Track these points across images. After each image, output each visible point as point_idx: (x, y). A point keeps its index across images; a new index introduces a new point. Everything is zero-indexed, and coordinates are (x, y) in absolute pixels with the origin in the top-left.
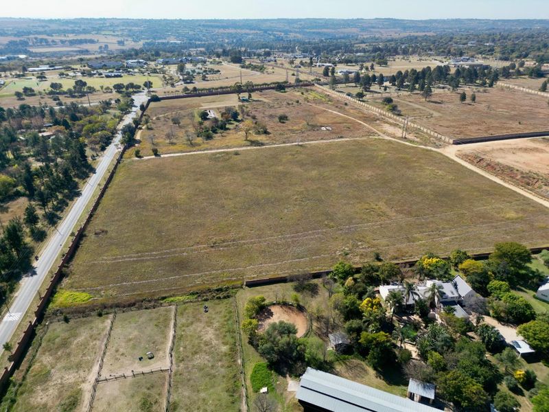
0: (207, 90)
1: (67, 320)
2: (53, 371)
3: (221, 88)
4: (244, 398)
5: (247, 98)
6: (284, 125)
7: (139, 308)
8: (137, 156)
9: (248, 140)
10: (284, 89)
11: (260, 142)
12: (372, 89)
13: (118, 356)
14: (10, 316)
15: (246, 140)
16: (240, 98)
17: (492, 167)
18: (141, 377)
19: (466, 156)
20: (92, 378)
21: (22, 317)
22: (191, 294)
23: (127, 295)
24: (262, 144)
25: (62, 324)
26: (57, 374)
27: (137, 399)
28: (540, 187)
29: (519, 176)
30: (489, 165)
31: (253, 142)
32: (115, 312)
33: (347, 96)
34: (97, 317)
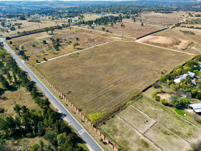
0: (29, 32)
1: (104, 123)
2: (125, 139)
3: (34, 30)
4: (184, 119)
5: (51, 33)
6: (79, 41)
7: (122, 110)
8: (37, 62)
9: (75, 48)
10: (61, 28)
11: (80, 48)
12: (92, 26)
13: (138, 125)
14: (81, 132)
15: (74, 48)
16: (49, 34)
17: (154, 44)
18: (153, 127)
19: (144, 42)
20: (140, 135)
21: (85, 130)
22: (131, 100)
23: (112, 108)
24: (82, 49)
25: (105, 125)
26: (128, 139)
27: (161, 133)
28: (169, 47)
29: (162, 45)
30: (152, 44)
31: (78, 48)
32: (116, 114)
33: (88, 29)
34: (113, 118)
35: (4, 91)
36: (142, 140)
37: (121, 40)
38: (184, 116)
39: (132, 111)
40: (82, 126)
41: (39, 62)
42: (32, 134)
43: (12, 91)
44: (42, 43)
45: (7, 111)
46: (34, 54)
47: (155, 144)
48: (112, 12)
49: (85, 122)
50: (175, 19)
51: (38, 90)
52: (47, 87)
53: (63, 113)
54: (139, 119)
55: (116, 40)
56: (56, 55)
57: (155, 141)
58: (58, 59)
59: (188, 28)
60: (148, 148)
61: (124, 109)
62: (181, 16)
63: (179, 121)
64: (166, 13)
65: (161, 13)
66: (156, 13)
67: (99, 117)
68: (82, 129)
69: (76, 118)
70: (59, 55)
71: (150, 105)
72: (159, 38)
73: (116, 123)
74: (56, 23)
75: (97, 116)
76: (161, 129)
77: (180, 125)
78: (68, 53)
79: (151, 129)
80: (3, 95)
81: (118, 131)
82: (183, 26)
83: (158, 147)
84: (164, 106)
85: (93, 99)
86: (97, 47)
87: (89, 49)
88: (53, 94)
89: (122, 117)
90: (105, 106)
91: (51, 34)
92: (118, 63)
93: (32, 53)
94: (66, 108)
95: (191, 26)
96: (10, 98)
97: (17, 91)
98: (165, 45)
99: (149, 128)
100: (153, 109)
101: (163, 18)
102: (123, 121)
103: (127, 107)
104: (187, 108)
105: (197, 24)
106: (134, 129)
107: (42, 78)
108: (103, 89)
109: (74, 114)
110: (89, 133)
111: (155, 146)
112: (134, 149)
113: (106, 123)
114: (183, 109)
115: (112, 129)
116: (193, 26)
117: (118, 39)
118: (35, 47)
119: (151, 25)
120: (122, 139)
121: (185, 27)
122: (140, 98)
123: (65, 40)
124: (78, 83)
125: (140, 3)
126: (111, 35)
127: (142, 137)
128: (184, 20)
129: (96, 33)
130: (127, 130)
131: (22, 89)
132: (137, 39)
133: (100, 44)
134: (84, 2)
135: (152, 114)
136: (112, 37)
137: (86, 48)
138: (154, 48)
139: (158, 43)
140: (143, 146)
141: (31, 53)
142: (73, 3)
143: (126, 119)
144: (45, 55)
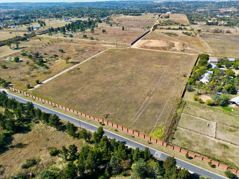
1: (173, 139)
2: (204, 148)
4: (234, 114)
7: (178, 120)
8: (28, 88)
9: (69, 63)
10: (27, 40)
11: (75, 62)
12: (66, 34)
13: (204, 131)
14: (157, 155)
15: (67, 63)
16: (12, 48)
17: (153, 48)
18: (217, 129)
19: (142, 47)
20: (213, 139)
21: (160, 151)
22: (179, 108)
23: (167, 121)
24: (78, 63)
25: (175, 140)
26: (207, 147)
27: (228, 132)
28: (169, 50)
29: (162, 48)
30: (151, 48)
31: (72, 63)
32: (177, 126)
33: (64, 38)
34: (176, 131)
35: (11, 135)
36: (218, 143)
37: (116, 47)
38: (232, 111)
39: (188, 118)
40: (153, 148)
41: (31, 88)
42: (105, 176)
43: (23, 133)
44: (12, 61)
45: (40, 160)
46: (12, 78)
47: (231, 143)
48: (75, 15)
49: (153, 143)
50: (148, 21)
51: (63, 122)
52: (72, 116)
53: (120, 140)
54: (200, 124)
55: (110, 48)
56: (50, 75)
57: (229, 140)
58: (56, 79)
59: (167, 29)
60: (229, 148)
61: (180, 119)
62: (152, 18)
63: (231, 116)
64: (136, 15)
65: (130, 15)
66: (126, 16)
67: (162, 133)
68: (155, 151)
69: (139, 142)
70: (52, 74)
71: (199, 109)
72: (152, 42)
73: (183, 135)
74: (11, 33)
75: (160, 133)
76: (225, 128)
77: (236, 120)
78: (64, 70)
79: (217, 131)
80: (14, 141)
81: (192, 142)
82: (161, 28)
83: (235, 145)
84: (210, 106)
85: (140, 117)
86: (95, 58)
87: (87, 61)
88: (86, 122)
89: (184, 127)
90: (160, 121)
91: (17, 49)
92: (134, 73)
93: (10, 77)
94: (118, 134)
95: (168, 28)
96: (29, 142)
97: (32, 132)
98: (164, 48)
99: (215, 130)
100: (204, 112)
101: (137, 20)
102: (188, 131)
103: (180, 116)
104: (229, 104)
105: (171, 25)
106: (204, 135)
107: (54, 107)
108: (142, 103)
109: (133, 139)
110: (165, 153)
111: (233, 145)
112: (219, 154)
113: (174, 137)
114: (227, 106)
115: (185, 142)
116: (170, 28)
117: (112, 47)
118: (7, 68)
119: (132, 29)
120: (202, 148)
121: (163, 28)
122: (185, 104)
123: (46, 54)
124: (109, 103)
125: (98, 4)
126: (99, 43)
127: (217, 141)
128: (157, 21)
129: (79, 41)
130: (199, 138)
131: (39, 126)
132: (132, 44)
133: (95, 54)
134: (24, 4)
135: (207, 116)
136: (102, 45)
137: (82, 61)
138: (156, 53)
139: (157, 47)
140: (223, 148)
141: (8, 77)
142: (7, 6)
143: (189, 128)
144: (32, 76)
